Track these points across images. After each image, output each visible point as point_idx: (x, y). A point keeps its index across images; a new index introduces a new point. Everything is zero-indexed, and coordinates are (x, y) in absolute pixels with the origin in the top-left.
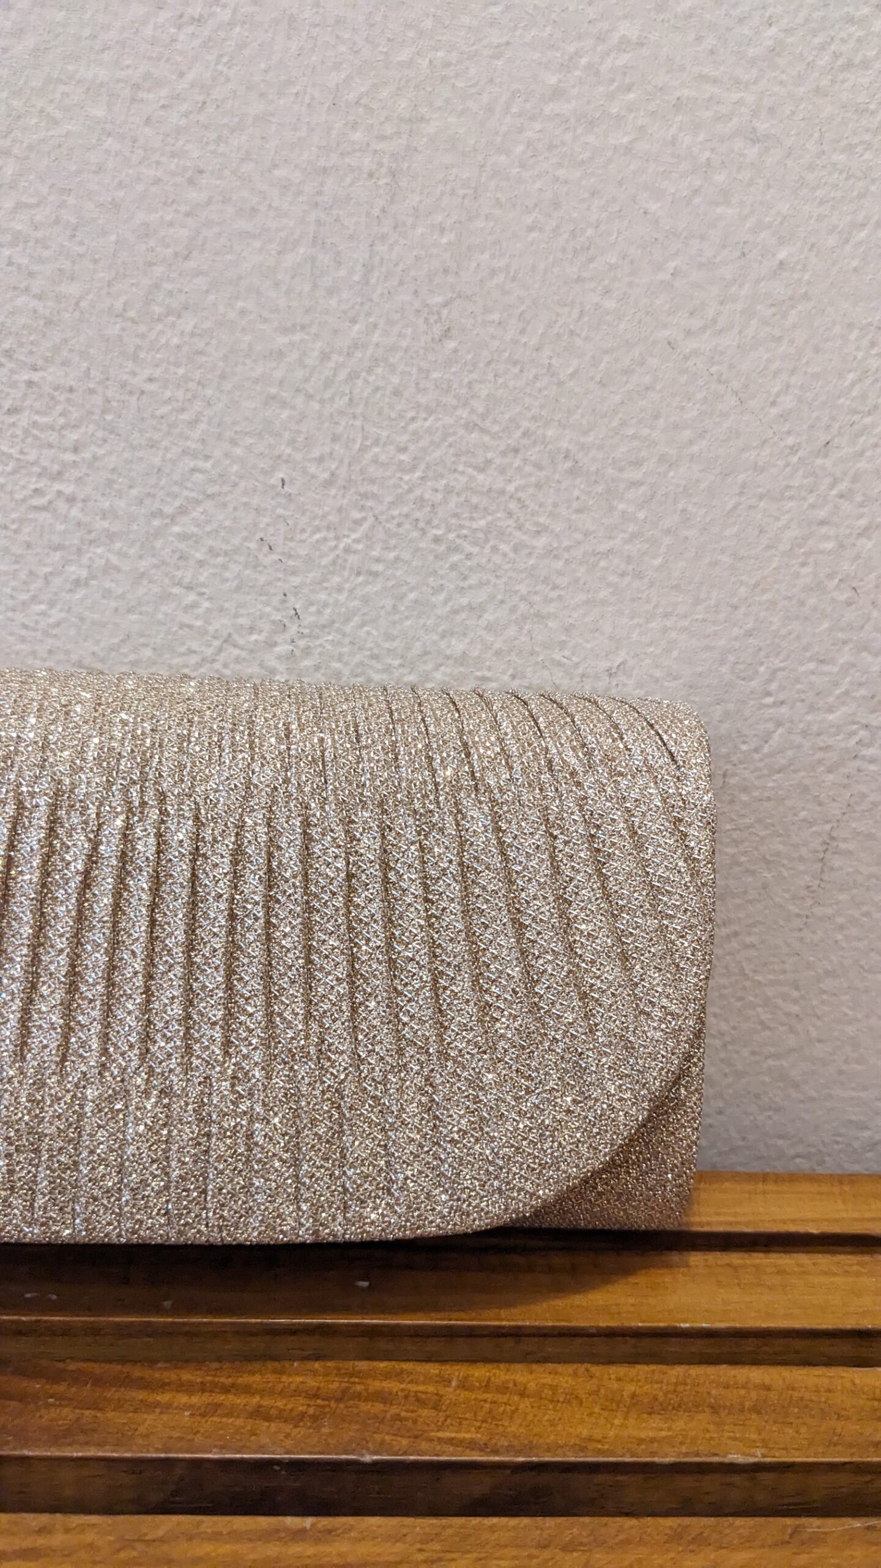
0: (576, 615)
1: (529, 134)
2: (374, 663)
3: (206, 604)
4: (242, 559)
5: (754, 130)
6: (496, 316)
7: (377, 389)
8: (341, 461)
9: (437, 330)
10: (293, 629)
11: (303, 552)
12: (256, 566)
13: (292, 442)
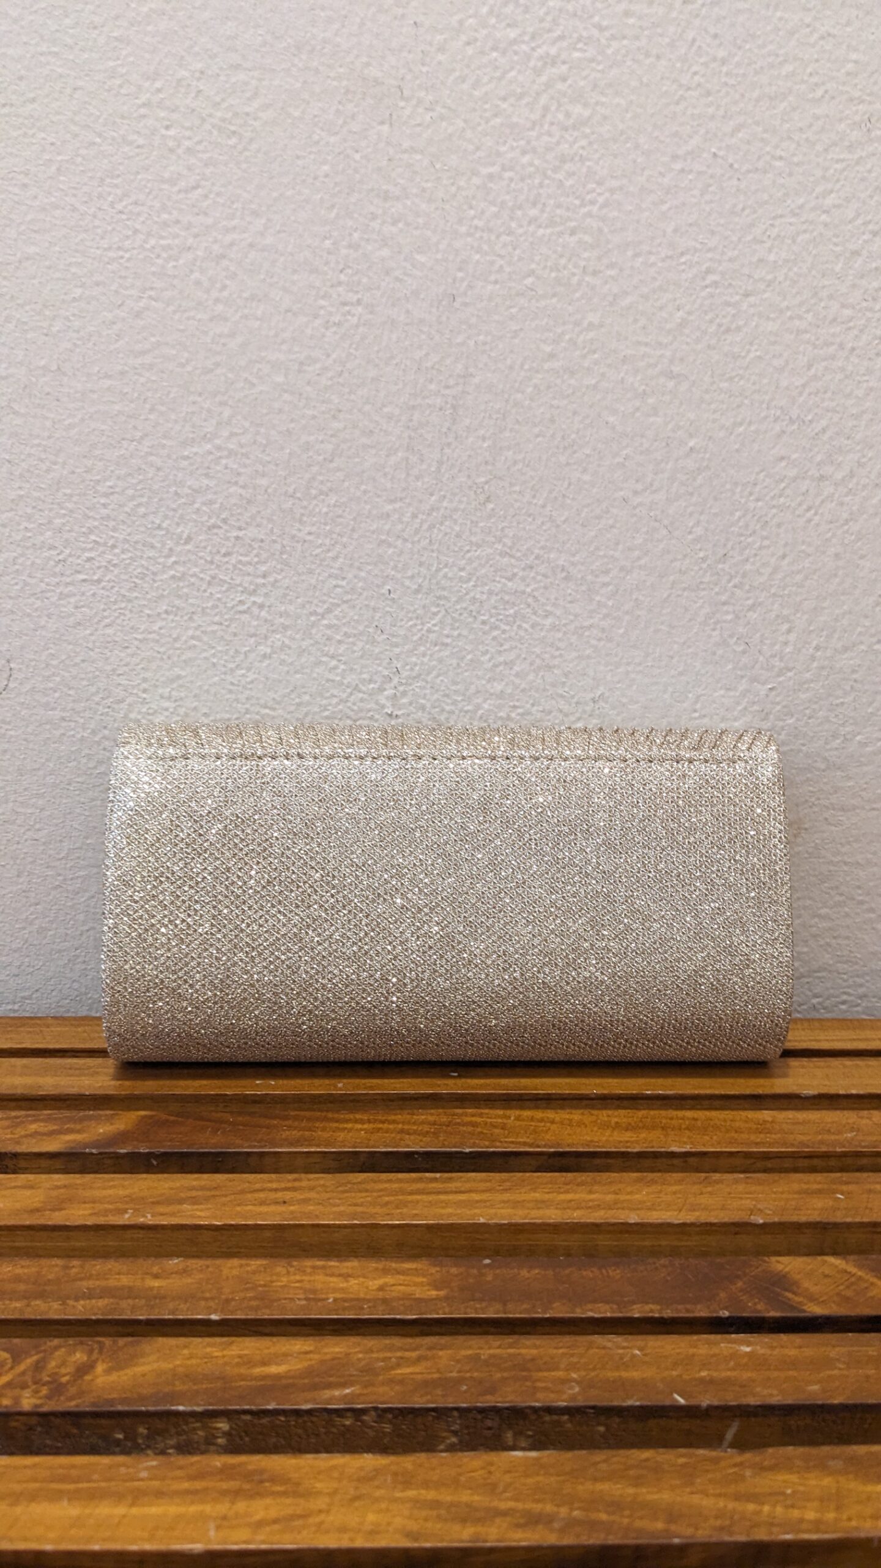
0: (571, 665)
1: (535, 381)
2: (445, 699)
3: (342, 667)
4: (365, 638)
5: (671, 372)
6: (517, 488)
7: (446, 534)
8: (425, 577)
9: (482, 498)
10: (396, 680)
11: (402, 632)
12: (374, 642)
13: (395, 568)
